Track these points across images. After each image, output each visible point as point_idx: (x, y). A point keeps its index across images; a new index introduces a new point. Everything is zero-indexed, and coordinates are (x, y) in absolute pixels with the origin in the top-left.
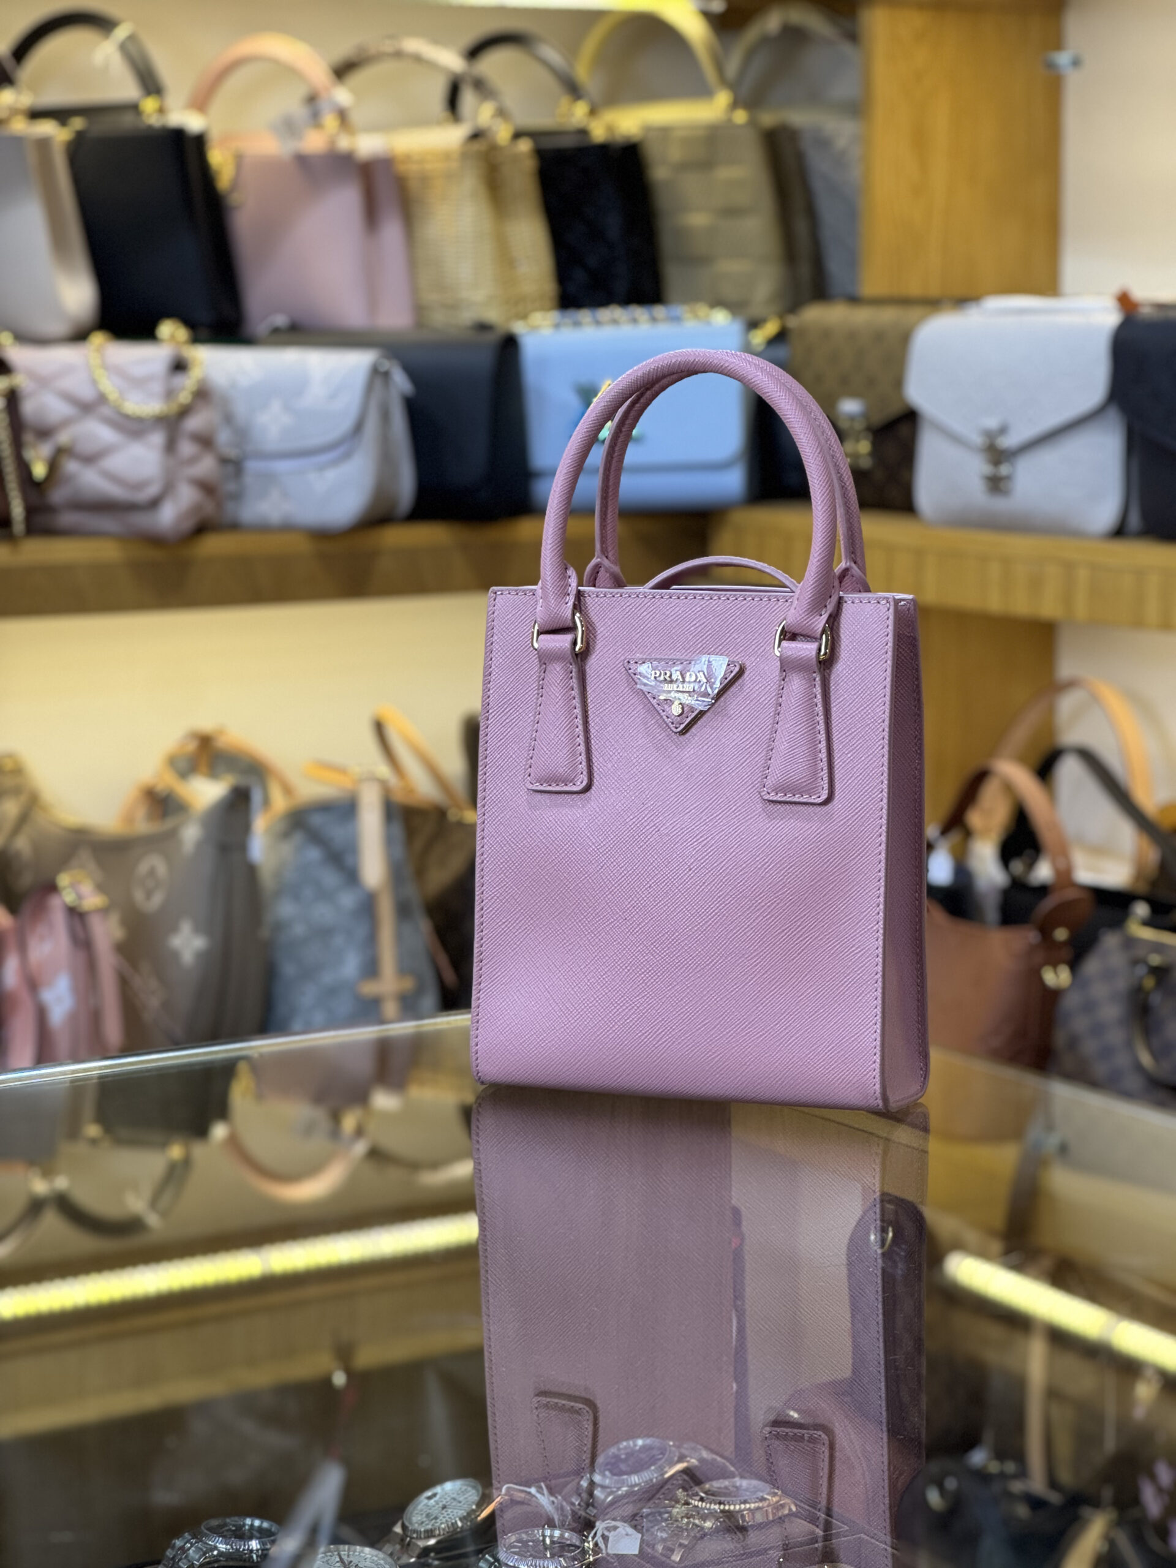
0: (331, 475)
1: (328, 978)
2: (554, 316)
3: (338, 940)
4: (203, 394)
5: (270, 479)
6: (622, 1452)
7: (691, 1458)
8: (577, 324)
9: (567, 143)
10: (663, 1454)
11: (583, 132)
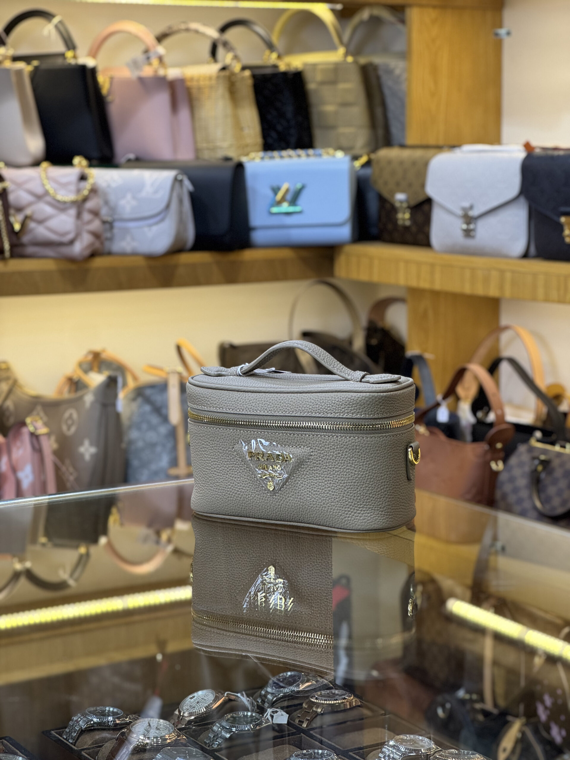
1: (153, 467)
2: (261, 154)
3: (159, 449)
4: (94, 191)
5: (126, 231)
6: (281, 678)
7: (313, 680)
8: (272, 158)
9: (268, 71)
10: (299, 678)
11: (275, 66)
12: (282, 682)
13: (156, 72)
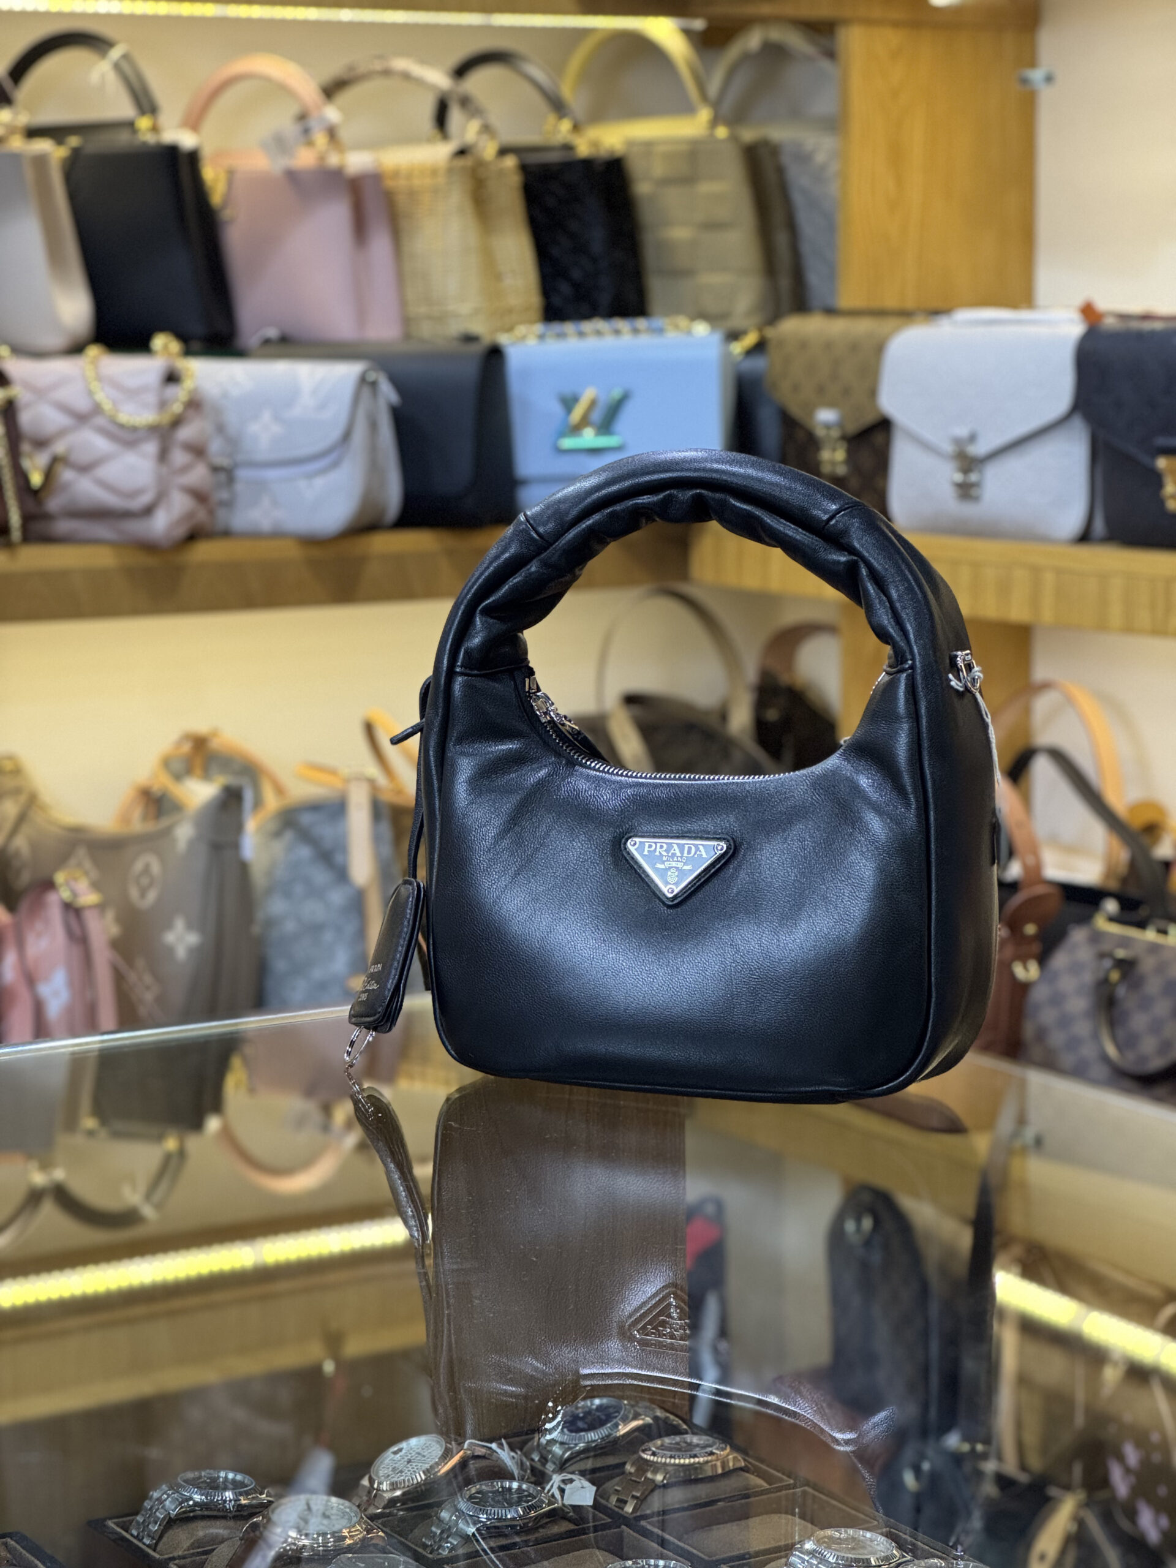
0: (319, 482)
1: (317, 974)
2: (539, 328)
3: (328, 936)
4: (194, 404)
5: (261, 487)
6: (580, 1410)
7: (647, 1416)
8: (561, 336)
9: (554, 157)
10: (618, 1412)
11: (568, 147)
12: (582, 1419)
13: (322, 158)
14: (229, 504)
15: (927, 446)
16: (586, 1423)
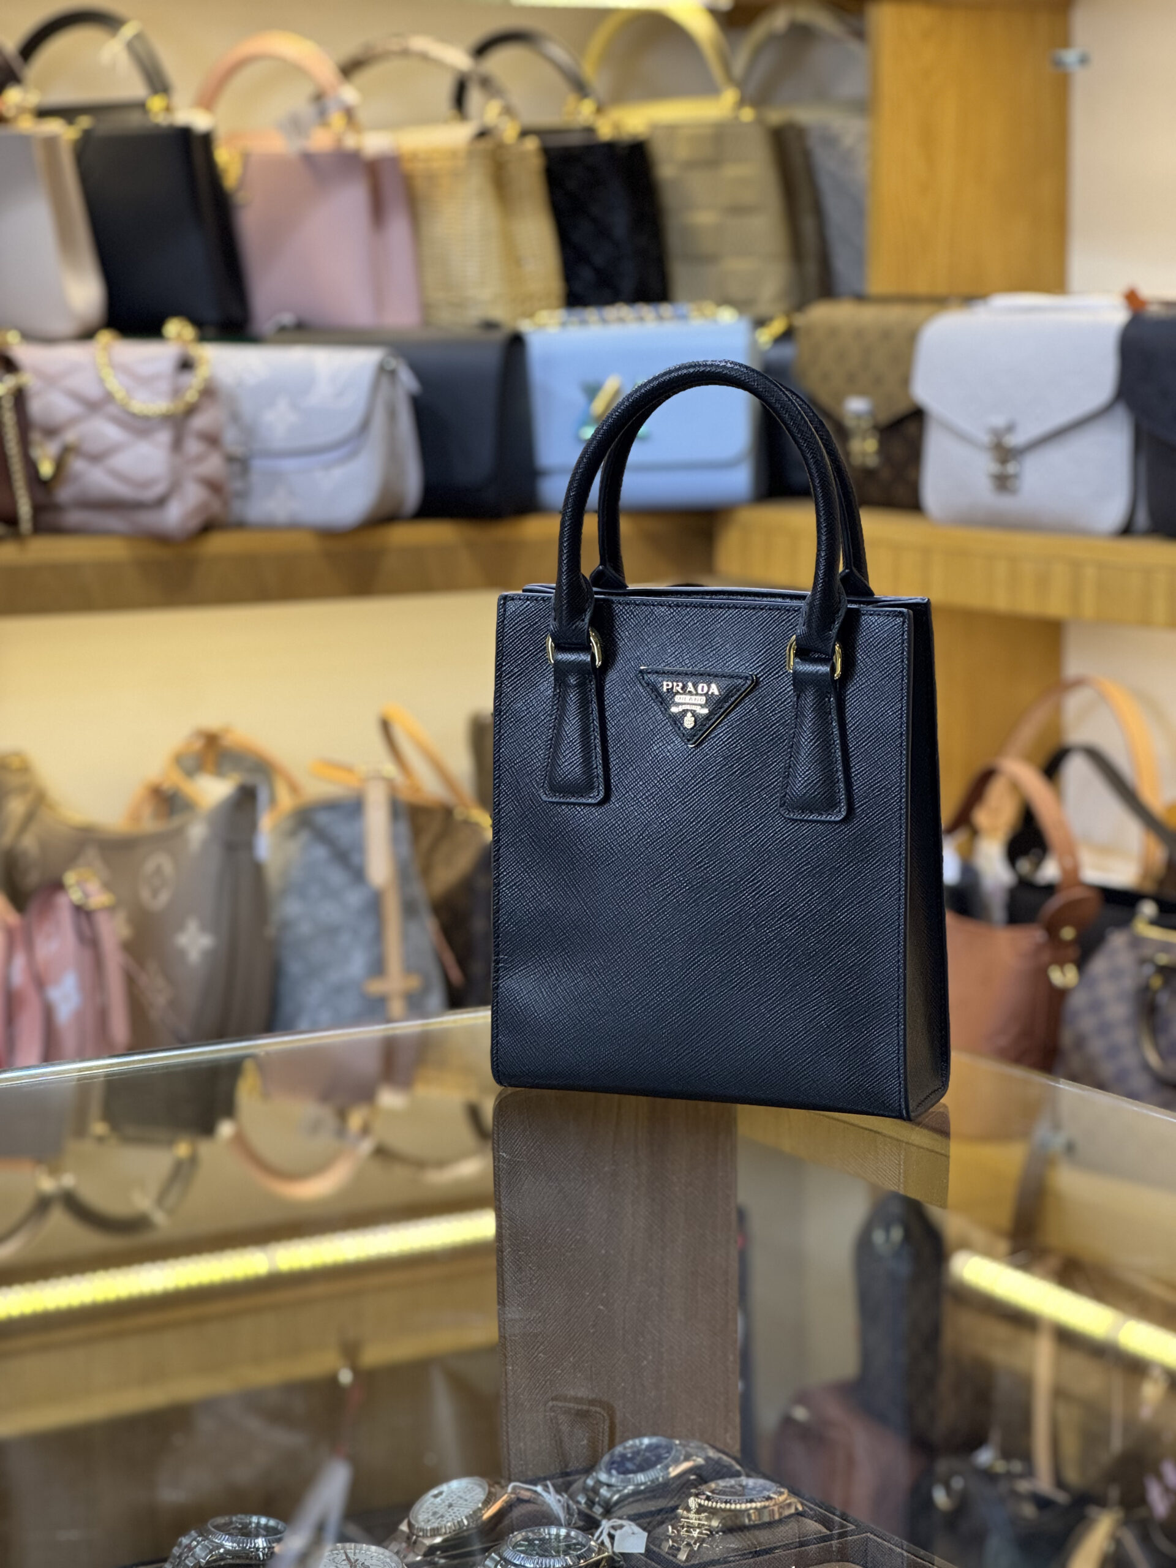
1: (334, 977)
2: (561, 314)
3: (345, 939)
4: (209, 392)
5: (276, 478)
6: (629, 1451)
7: (698, 1457)
8: (583, 322)
9: (575, 140)
10: (668, 1452)
11: (590, 130)
12: (631, 1459)
13: (339, 140)
14: (243, 495)
15: (962, 437)
16: (634, 1464)
